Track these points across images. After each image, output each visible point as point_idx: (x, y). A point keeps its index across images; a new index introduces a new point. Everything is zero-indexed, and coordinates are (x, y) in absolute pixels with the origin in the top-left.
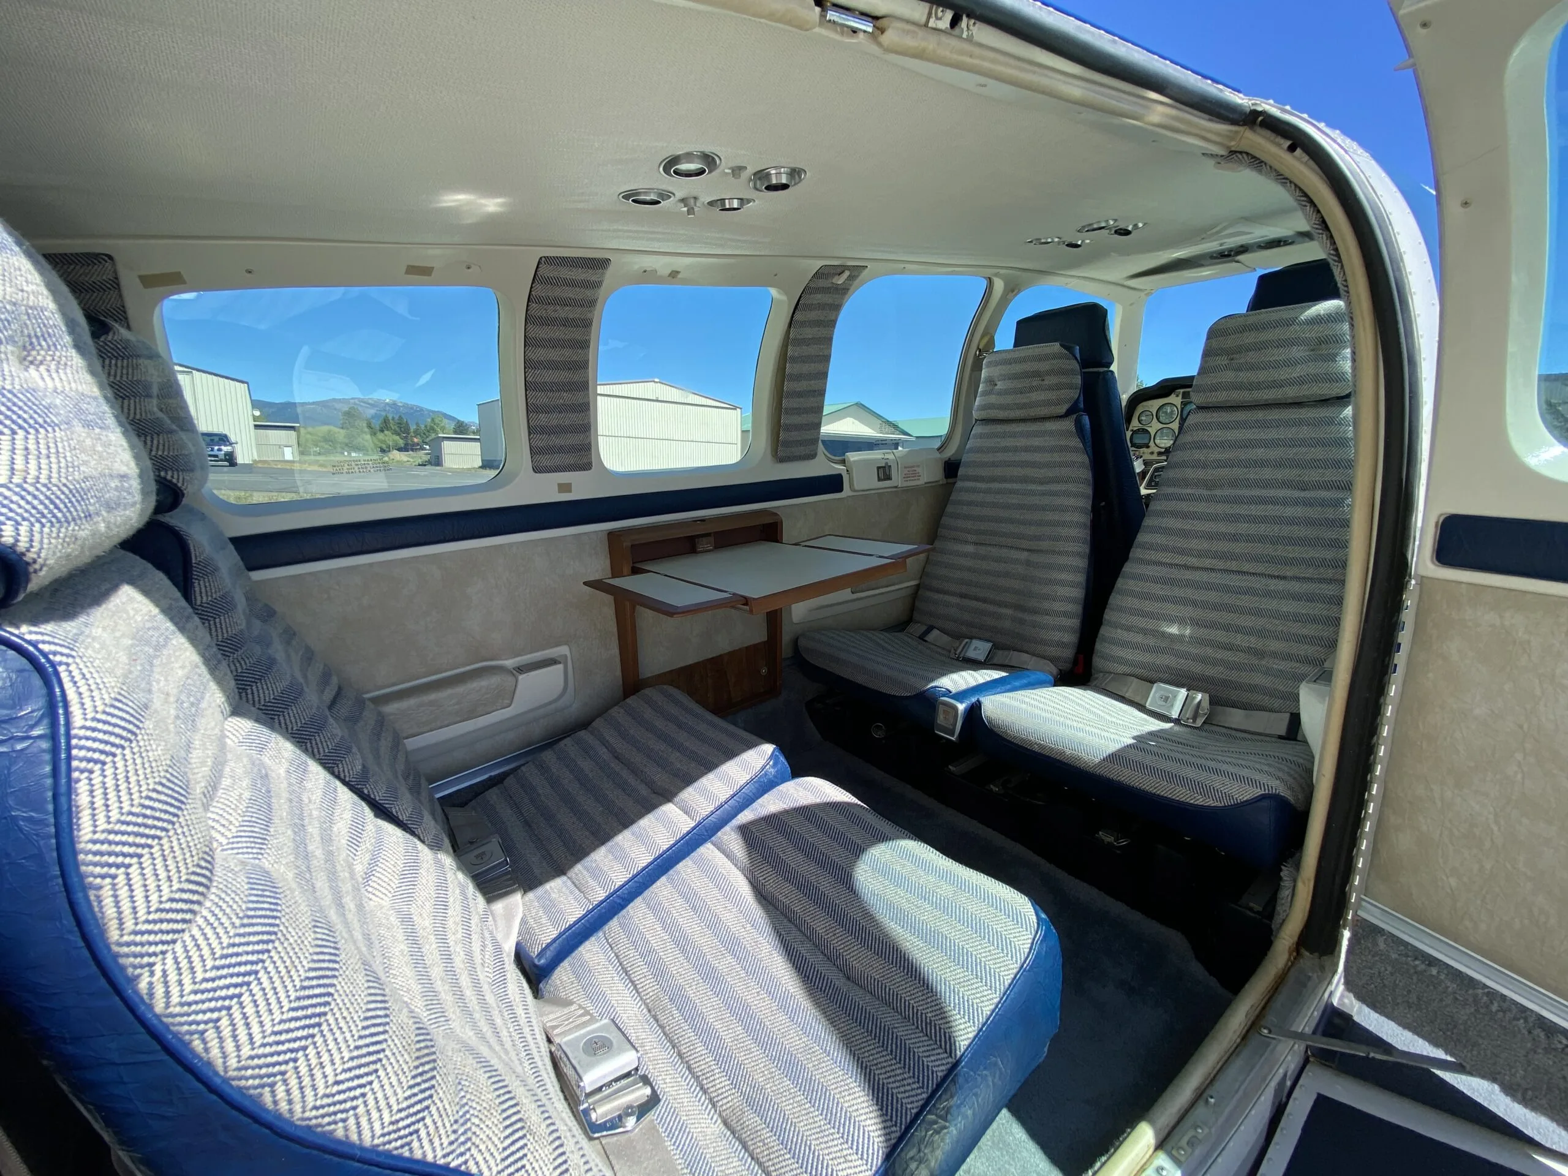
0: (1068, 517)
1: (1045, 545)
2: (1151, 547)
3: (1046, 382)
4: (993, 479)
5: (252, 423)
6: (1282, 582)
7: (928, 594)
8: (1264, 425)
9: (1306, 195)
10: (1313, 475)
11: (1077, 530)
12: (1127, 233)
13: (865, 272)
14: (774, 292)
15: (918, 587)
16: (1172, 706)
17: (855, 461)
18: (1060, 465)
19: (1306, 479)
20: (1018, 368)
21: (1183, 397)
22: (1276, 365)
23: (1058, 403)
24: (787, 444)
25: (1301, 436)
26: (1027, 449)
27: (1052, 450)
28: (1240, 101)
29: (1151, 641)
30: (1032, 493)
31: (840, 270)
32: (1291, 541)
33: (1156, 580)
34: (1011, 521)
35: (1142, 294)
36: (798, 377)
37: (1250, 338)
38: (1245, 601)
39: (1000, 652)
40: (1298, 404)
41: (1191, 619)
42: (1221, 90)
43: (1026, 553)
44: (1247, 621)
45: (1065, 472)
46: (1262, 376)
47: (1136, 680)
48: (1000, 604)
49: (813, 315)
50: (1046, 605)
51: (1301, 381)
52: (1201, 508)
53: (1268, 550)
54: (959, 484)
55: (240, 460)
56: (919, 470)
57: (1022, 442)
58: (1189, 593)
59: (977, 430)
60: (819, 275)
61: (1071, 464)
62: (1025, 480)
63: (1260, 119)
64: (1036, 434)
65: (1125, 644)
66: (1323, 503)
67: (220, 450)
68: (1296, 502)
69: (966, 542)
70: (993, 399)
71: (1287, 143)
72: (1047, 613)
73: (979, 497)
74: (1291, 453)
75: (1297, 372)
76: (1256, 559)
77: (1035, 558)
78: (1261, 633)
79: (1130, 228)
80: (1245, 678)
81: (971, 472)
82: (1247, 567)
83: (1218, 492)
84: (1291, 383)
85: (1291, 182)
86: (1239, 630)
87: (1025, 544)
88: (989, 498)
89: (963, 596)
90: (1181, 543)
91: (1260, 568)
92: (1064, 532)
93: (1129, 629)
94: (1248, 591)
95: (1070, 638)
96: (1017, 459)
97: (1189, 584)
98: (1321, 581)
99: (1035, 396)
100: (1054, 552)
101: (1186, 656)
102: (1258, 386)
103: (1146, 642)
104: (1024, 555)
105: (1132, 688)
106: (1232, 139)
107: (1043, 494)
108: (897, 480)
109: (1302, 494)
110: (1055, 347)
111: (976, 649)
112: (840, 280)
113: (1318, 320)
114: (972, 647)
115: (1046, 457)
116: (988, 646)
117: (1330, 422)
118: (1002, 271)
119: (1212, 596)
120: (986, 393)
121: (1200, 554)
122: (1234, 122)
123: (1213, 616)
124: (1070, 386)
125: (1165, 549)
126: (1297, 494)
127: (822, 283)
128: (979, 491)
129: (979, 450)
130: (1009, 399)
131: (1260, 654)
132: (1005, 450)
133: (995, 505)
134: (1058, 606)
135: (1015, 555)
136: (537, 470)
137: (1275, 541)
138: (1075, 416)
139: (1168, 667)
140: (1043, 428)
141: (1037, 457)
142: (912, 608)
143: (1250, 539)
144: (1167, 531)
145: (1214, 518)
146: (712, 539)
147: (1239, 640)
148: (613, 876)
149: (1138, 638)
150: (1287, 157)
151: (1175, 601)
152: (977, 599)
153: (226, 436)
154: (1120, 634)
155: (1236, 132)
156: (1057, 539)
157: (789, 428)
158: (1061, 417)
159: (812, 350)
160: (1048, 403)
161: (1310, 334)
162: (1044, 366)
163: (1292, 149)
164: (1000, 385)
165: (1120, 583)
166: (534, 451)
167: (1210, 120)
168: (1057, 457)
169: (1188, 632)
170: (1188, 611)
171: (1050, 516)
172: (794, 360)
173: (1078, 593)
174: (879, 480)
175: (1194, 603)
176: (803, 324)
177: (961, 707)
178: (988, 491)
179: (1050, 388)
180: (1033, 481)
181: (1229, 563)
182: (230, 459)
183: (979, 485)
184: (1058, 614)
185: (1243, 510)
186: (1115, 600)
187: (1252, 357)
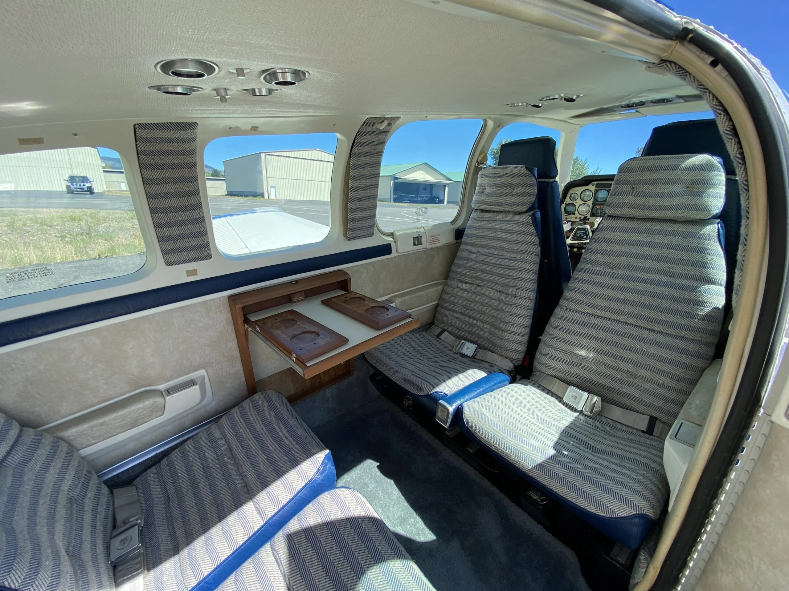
0: (524, 275)
1: (510, 291)
2: (572, 300)
3: (515, 191)
4: (481, 246)
5: (102, 170)
6: (652, 333)
7: (442, 310)
8: (651, 232)
9: (721, 104)
10: (678, 269)
11: (529, 284)
12: (572, 100)
13: (399, 121)
14: (338, 135)
15: (437, 305)
16: (579, 403)
17: (399, 235)
18: (521, 243)
19: (674, 270)
20: (499, 180)
21: (596, 187)
22: (661, 196)
23: (523, 204)
24: (352, 230)
25: (673, 243)
26: (502, 230)
27: (517, 233)
28: (675, 19)
29: (569, 358)
30: (504, 258)
31: (382, 120)
32: (659, 309)
33: (574, 322)
34: (491, 273)
35: (577, 127)
36: (358, 189)
37: (647, 176)
38: (628, 342)
39: (481, 351)
40: (673, 221)
41: (594, 348)
42: (661, 9)
43: (499, 293)
44: (627, 355)
45: (525, 247)
46: (651, 201)
47: (559, 381)
48: (483, 322)
49: (365, 149)
50: (508, 328)
51: (678, 208)
52: (606, 280)
53: (646, 312)
54: (462, 247)
55: (96, 190)
56: (439, 237)
57: (499, 226)
58: (595, 333)
59: (474, 215)
60: (367, 123)
61: (528, 243)
62: (500, 249)
63: (690, 36)
64: (508, 222)
65: (553, 358)
66: (682, 288)
67: (84, 185)
68: (666, 285)
69: (465, 282)
70: (483, 198)
71: (710, 59)
72: (509, 332)
73: (473, 256)
74: (666, 252)
75: (675, 202)
76: (637, 317)
77: (504, 298)
78: (637, 364)
79: (574, 98)
80: (624, 389)
81: (469, 240)
82: (630, 321)
83: (616, 271)
84: (671, 208)
85: (710, 92)
86: (622, 359)
87: (498, 288)
88: (479, 258)
89: (462, 314)
90: (590, 300)
91: (639, 323)
92: (522, 284)
93: (556, 349)
94: (630, 336)
95: (522, 348)
96: (496, 236)
97: (595, 326)
98: (676, 337)
99: (508, 199)
100: (514, 295)
101: (589, 370)
102: (649, 208)
103: (565, 358)
104: (497, 294)
105: (556, 386)
106: (665, 51)
107: (511, 259)
108: (426, 244)
109: (671, 280)
110: (521, 169)
111: (467, 348)
112: (382, 127)
113: (693, 168)
114: (465, 347)
115: (513, 237)
116: (474, 347)
117: (694, 236)
118: (492, 116)
119: (608, 336)
120: (480, 194)
121: (602, 309)
122: (669, 38)
123: (607, 348)
124: (530, 195)
125: (581, 303)
126: (666, 279)
127: (369, 129)
128: (473, 252)
129: (474, 228)
130: (494, 199)
131: (635, 376)
132: (489, 229)
133: (482, 262)
134: (515, 329)
135: (492, 293)
136: (168, 264)
137: (649, 307)
138: (532, 212)
139: (577, 374)
140: (512, 219)
141: (507, 236)
142: (434, 317)
143: (635, 304)
144: (584, 293)
145: (614, 288)
146: (303, 293)
147: (623, 366)
148: (203, 567)
149: (561, 355)
150: (709, 70)
151: (585, 336)
152: (470, 317)
153: (87, 177)
154: (550, 351)
155: (669, 46)
156: (517, 288)
157: (353, 220)
158: (523, 212)
159: (366, 171)
160: (516, 204)
161: (688, 177)
162: (515, 181)
163: (714, 64)
164: (488, 190)
165: (553, 320)
166: (165, 253)
167: (651, 36)
168: (519, 238)
169: (591, 355)
170: (593, 344)
171: (514, 274)
172: (354, 178)
173: (528, 322)
174: (415, 245)
175: (597, 339)
176: (359, 155)
177: (451, 409)
178: (478, 253)
179: (518, 195)
180: (505, 250)
181: (619, 317)
182: (90, 191)
183: (474, 249)
184: (515, 333)
185: (630, 285)
186: (549, 329)
187: (647, 189)
